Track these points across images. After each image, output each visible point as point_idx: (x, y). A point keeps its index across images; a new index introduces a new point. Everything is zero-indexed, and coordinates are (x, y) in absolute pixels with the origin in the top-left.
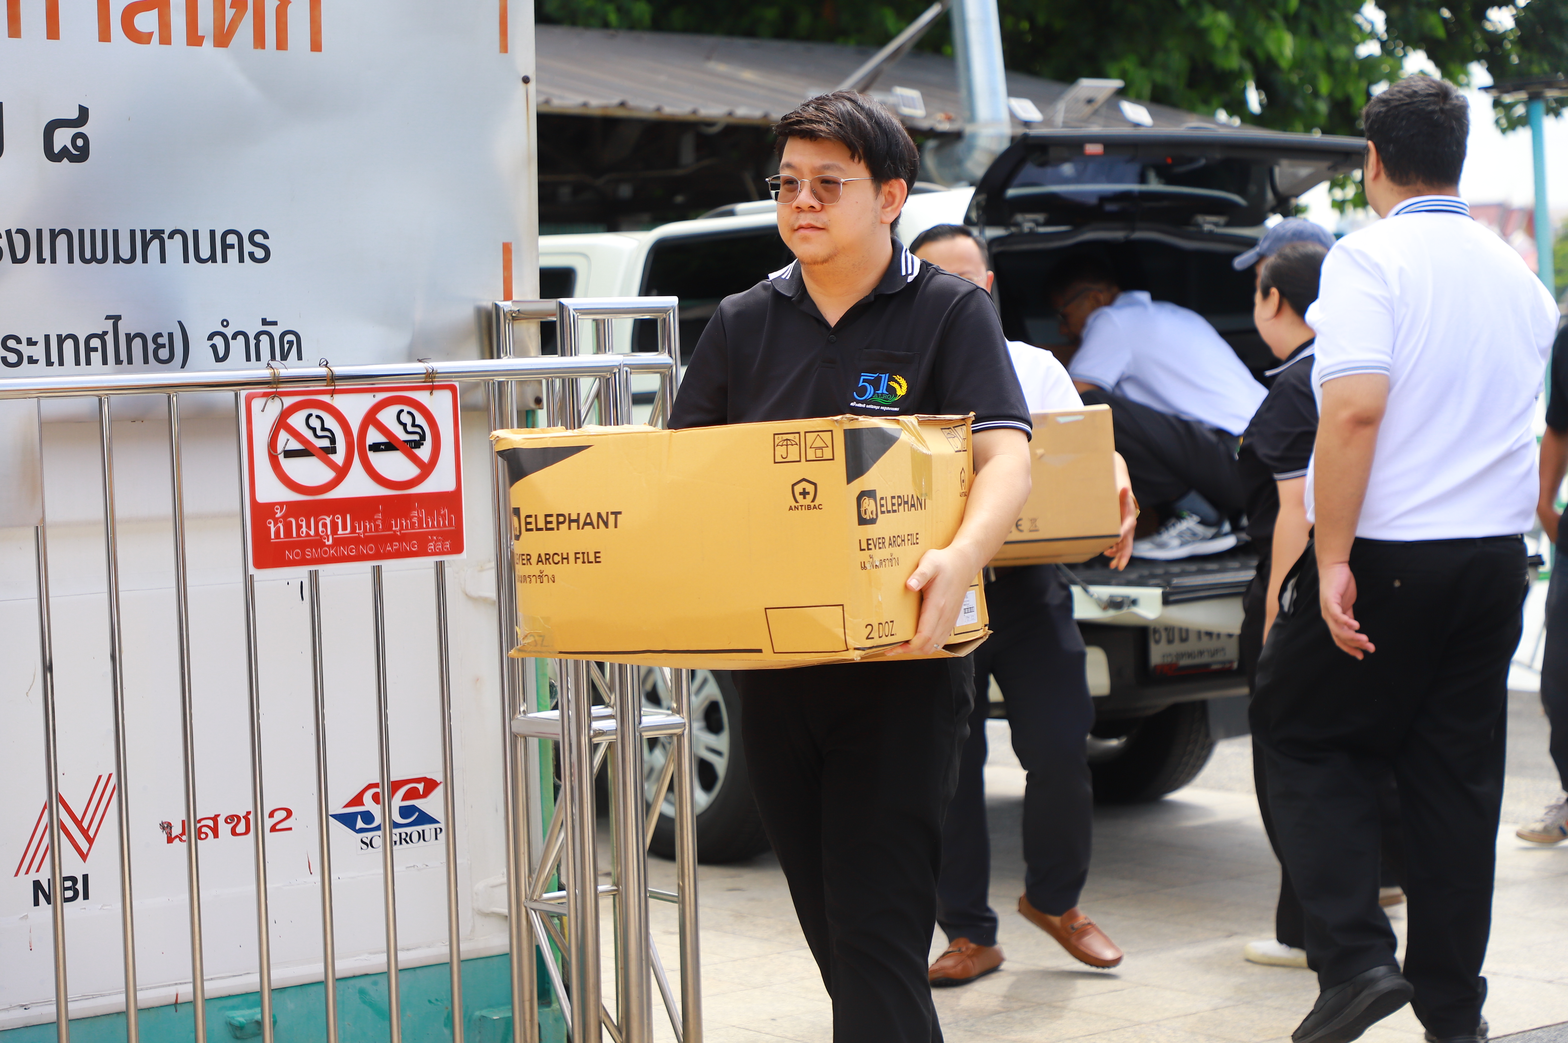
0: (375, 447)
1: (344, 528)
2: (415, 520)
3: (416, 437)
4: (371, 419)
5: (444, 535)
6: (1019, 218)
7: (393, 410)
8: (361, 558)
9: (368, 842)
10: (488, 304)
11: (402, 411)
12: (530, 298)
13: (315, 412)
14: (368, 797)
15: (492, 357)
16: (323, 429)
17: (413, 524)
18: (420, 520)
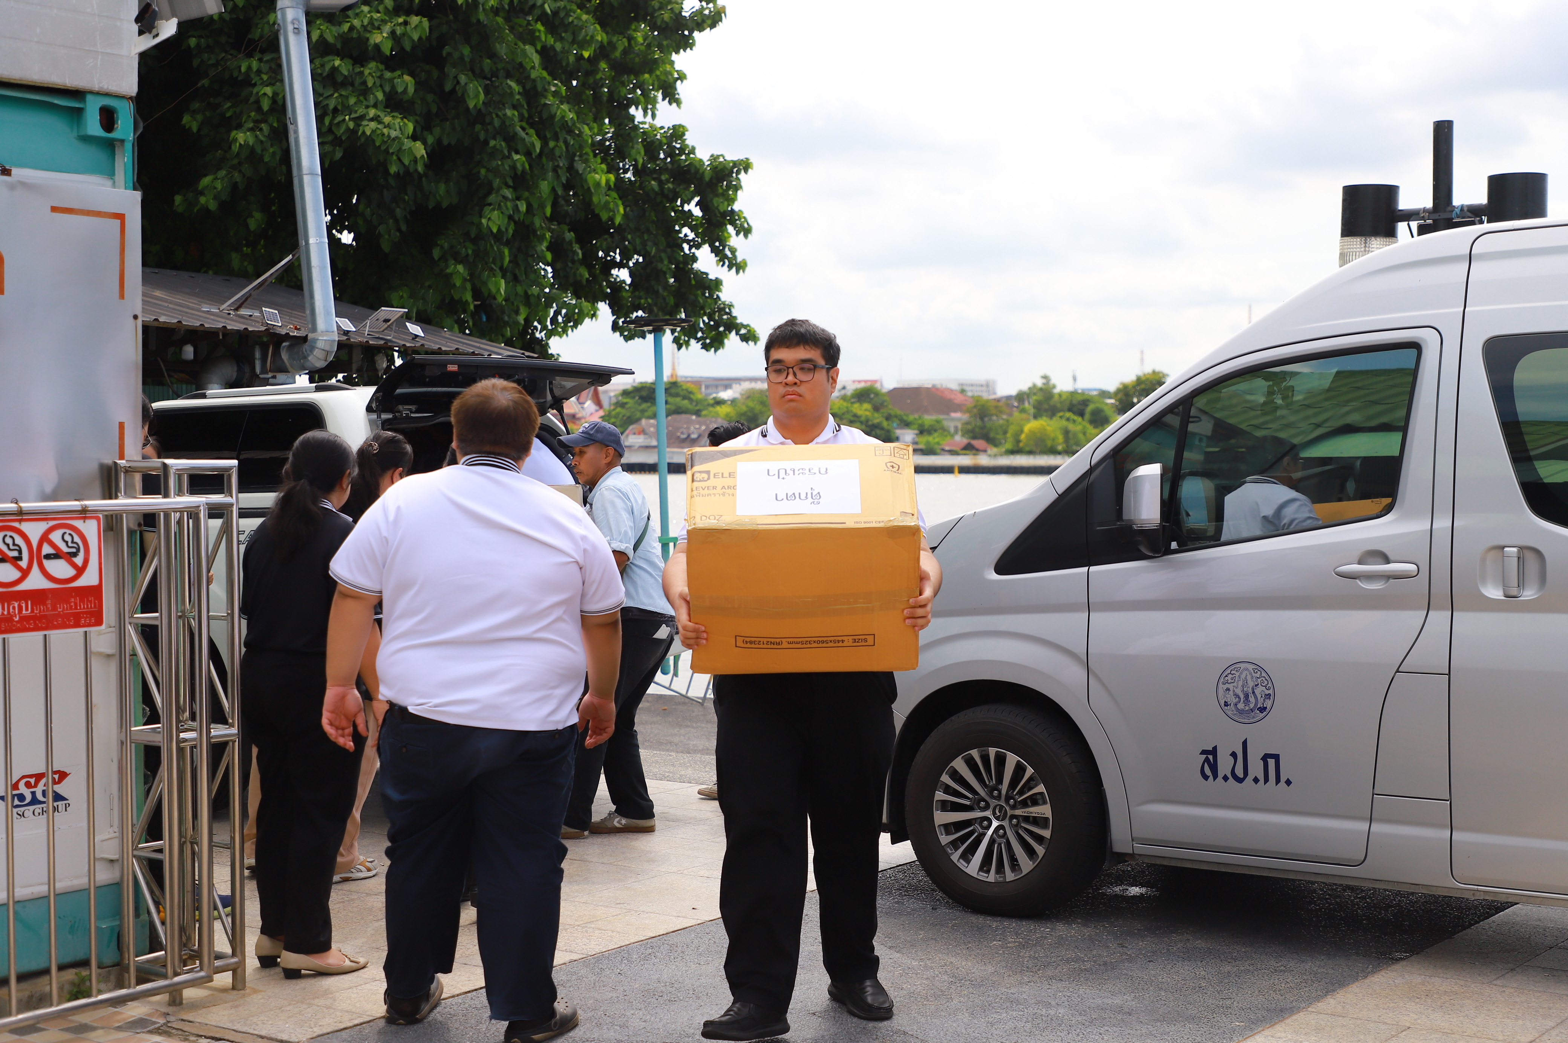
0: (48, 557)
1: (27, 609)
2: (72, 604)
3: (74, 550)
4: (45, 538)
5: (91, 614)
6: (400, 407)
7: (59, 533)
8: (36, 629)
9: (21, 814)
10: (108, 461)
11: (65, 533)
12: (135, 459)
13: (9, 533)
14: (22, 785)
15: (111, 498)
16: (14, 544)
17: (71, 607)
18: (76, 604)
